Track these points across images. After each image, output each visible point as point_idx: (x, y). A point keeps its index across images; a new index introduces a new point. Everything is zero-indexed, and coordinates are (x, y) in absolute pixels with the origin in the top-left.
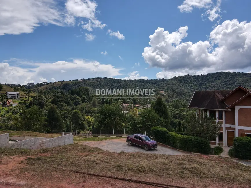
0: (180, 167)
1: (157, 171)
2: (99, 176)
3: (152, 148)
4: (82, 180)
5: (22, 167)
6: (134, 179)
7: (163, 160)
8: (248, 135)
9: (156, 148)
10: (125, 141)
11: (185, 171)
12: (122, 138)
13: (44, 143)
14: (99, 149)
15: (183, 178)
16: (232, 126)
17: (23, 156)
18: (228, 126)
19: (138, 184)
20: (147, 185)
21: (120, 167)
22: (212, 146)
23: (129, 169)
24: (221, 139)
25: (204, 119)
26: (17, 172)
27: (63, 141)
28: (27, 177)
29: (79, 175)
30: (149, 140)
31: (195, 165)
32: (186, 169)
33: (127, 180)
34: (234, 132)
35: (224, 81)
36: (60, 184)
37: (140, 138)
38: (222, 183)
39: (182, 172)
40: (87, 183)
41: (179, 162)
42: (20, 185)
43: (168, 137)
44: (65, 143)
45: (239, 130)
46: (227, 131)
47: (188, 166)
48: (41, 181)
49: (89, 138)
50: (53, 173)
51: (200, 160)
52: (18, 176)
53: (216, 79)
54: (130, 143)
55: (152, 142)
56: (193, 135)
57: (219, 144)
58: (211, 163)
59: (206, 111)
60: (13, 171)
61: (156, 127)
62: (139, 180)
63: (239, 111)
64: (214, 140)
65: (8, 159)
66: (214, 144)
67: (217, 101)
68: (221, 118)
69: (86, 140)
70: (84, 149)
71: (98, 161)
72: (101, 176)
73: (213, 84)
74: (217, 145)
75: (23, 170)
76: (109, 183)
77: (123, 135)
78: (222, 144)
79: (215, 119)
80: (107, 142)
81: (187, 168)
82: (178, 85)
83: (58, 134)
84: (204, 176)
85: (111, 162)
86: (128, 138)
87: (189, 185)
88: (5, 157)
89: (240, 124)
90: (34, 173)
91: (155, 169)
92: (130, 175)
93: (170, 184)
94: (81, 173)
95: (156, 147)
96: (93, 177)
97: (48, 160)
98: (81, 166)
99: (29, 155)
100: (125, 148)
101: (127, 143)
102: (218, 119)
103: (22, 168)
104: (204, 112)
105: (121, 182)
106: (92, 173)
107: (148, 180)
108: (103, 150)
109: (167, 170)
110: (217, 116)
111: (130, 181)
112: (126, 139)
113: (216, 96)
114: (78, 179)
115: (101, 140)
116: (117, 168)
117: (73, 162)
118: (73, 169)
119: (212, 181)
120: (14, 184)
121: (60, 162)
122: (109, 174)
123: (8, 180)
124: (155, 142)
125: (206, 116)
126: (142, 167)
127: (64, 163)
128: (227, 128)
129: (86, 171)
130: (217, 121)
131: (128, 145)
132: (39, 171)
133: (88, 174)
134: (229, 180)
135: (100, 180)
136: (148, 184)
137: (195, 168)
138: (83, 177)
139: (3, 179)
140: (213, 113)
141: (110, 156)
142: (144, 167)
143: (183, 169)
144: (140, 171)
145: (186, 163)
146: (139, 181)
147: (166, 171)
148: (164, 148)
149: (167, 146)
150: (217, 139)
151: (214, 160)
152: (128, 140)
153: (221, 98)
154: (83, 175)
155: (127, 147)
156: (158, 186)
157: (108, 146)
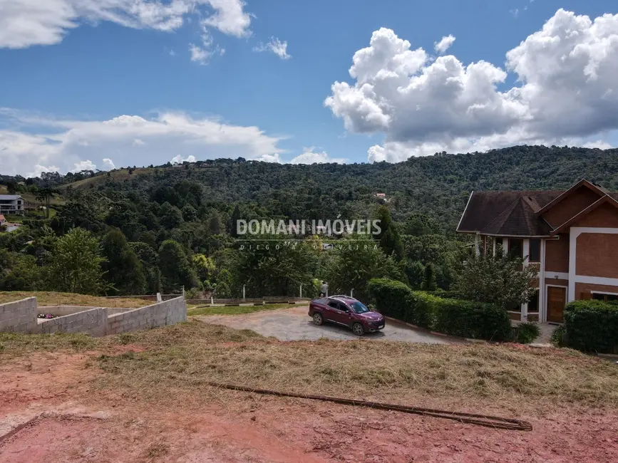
0: (472, 372)
1: (420, 381)
2: (284, 395)
3: (371, 330)
4: (246, 406)
5: (91, 377)
6: (370, 399)
7: (428, 357)
8: (597, 296)
9: (381, 330)
10: (303, 312)
11: (487, 380)
12: (297, 306)
13: (119, 321)
14: (254, 333)
15: (486, 396)
16: (561, 276)
17: (77, 352)
18: (552, 275)
19: (382, 412)
20: (405, 414)
21: (330, 373)
22: (514, 323)
23: (354, 378)
24: (533, 306)
25: (497, 259)
26: (84, 388)
27: (163, 316)
28: (112, 400)
29: (236, 394)
30: (365, 310)
31: (507, 366)
32: (488, 375)
33: (357, 403)
34: (565, 288)
35: (529, 168)
36: (197, 415)
37: (343, 307)
38: (577, 405)
39: (481, 383)
40: (259, 413)
41: (465, 359)
42: (99, 419)
43: (410, 303)
44: (168, 318)
45: (576, 286)
46: (549, 287)
47: (489, 369)
48: (146, 409)
49: (218, 308)
50: (173, 390)
51: (514, 354)
52: (87, 399)
53: (510, 162)
54: (319, 319)
55: (370, 315)
56: (469, 297)
57: (529, 318)
58: (540, 361)
59: (499, 240)
60: (72, 388)
61: (379, 281)
62: (383, 402)
63: (579, 239)
64: (518, 308)
65: (44, 359)
66: (518, 317)
67: (527, 217)
68: (534, 256)
69: (208, 312)
70: (220, 333)
71: (274, 362)
72: (290, 396)
73: (503, 176)
74: (524, 321)
75: (97, 384)
76: (313, 410)
77: (299, 300)
78: (536, 318)
79: (522, 260)
80: (261, 317)
81: (490, 374)
82: (419, 178)
83: (141, 298)
84: (532, 390)
85: (306, 363)
86: (312, 306)
87: (502, 410)
88: (37, 355)
89: (579, 272)
90: (125, 390)
91: (415, 377)
92: (357, 391)
93: (458, 411)
94: (240, 389)
95: (382, 327)
96: (272, 397)
97: (151, 359)
98: (237, 373)
99: (91, 348)
100: (307, 331)
101: (311, 319)
102: (527, 260)
103: (93, 381)
104: (495, 242)
105: (340, 407)
106: (265, 388)
107: (405, 403)
108: (261, 336)
109: (444, 378)
110: (526, 251)
111: (363, 405)
112: (307, 309)
113: (524, 205)
114: (236, 402)
115: (246, 311)
116: (325, 377)
117: (214, 364)
118: (217, 382)
119: (554, 401)
120: (84, 417)
121: (181, 365)
122: (309, 390)
123: (66, 408)
124: (378, 317)
125: (499, 254)
126: (383, 374)
127: (192, 367)
128: (547, 281)
129: (251, 384)
130: (526, 263)
131: (313, 324)
132: (134, 385)
133: (256, 391)
134: (592, 399)
135: (290, 404)
136: (408, 412)
137: (508, 373)
138: (246, 399)
139: (52, 407)
140: (516, 247)
141: (297, 348)
142: (389, 374)
143: (480, 374)
144: (380, 381)
145: (483, 361)
146: (384, 405)
147: (442, 382)
148: (399, 330)
149: (407, 324)
150: (525, 307)
151: (545, 354)
152: (314, 311)
153: (537, 208)
154: (247, 394)
155: (311, 328)
156: (434, 416)
157: (264, 326)
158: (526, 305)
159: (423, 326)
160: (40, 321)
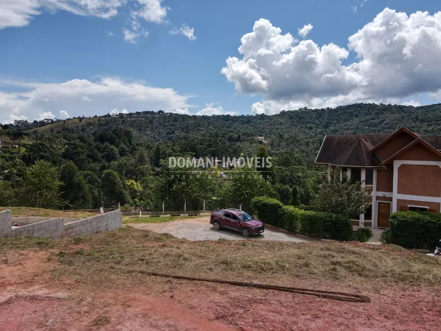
0: (327, 261)
1: (291, 269)
2: (194, 279)
3: (255, 233)
4: (167, 287)
5: (52, 268)
6: (256, 282)
7: (296, 251)
8: (412, 209)
9: (261, 234)
10: (206, 221)
11: (337, 267)
12: (202, 216)
13: (72, 228)
14: (171, 235)
15: (337, 279)
16: (387, 194)
17: (41, 250)
18: (381, 194)
19: (265, 290)
20: (280, 292)
21: (227, 264)
22: (355, 228)
23: (244, 267)
24: (368, 215)
25: (343, 183)
26: (47, 276)
27: (105, 224)
28: (68, 284)
29: (159, 279)
30: (250, 219)
31: (352, 258)
33: (246, 285)
34: (390, 203)
35: (364, 120)
36: (130, 295)
37: (235, 217)
38: (401, 284)
39: (334, 269)
40: (176, 292)
41: (322, 253)
42: (58, 298)
43: (282, 214)
44: (108, 226)
45: (398, 201)
46: (379, 203)
47: (339, 259)
48: (93, 291)
49: (144, 218)
50: (112, 277)
51: (357, 249)
52: (48, 284)
53: (351, 115)
54: (217, 226)
55: (254, 223)
56: (324, 210)
57: (365, 224)
58: (375, 254)
59: (345, 170)
60: (38, 276)
61: (261, 198)
62: (265, 284)
63: (399, 169)
64: (358, 218)
65: (17, 255)
66: (358, 224)
67: (364, 153)
68: (369, 180)
69: (137, 221)
70: (147, 236)
71: (186, 256)
72: (198, 280)
73: (346, 125)
74: (362, 226)
75: (57, 273)
76: (215, 290)
77: (203, 213)
78: (370, 224)
79: (360, 184)
80: (176, 225)
81: (340, 263)
82: (288, 125)
83: (88, 211)
84: (370, 274)
85: (209, 256)
86: (212, 217)
87: (349, 289)
88: (12, 252)
89: (400, 191)
90: (78, 277)
91: (287, 265)
92: (247, 276)
93: (318, 289)
94: (162, 276)
95: (262, 231)
96: (185, 281)
97: (96, 255)
98: (159, 264)
99: (52, 247)
100: (209, 235)
101: (212, 226)
102: (364, 184)
103: (54, 271)
104: (341, 171)
105: (234, 288)
106: (180, 274)
107: (280, 284)
108: (176, 238)
109: (308, 266)
110: (363, 177)
111: (251, 286)
112: (209, 219)
113: (362, 145)
114: (159, 285)
115: (165, 221)
116: (224, 266)
117: (143, 258)
118: (145, 270)
119: (385, 282)
120: (47, 297)
121: (119, 259)
122: (212, 276)
123: (34, 291)
124: (260, 224)
125: (345, 180)
126: (265, 263)
127: (127, 260)
128: (378, 198)
129: (170, 272)
130: (363, 185)
131: (213, 229)
132: (85, 273)
133: (175, 277)
134: (412, 280)
135: (198, 286)
136: (283, 290)
137: (353, 262)
138: (166, 282)
139: (24, 290)
140: (356, 174)
141: (203, 246)
142: (269, 263)
143: (333, 263)
144: (262, 269)
145: (335, 254)
146: (266, 285)
147: (306, 269)
148: (274, 234)
149: (280, 229)
150: (362, 216)
151: (378, 249)
152: (214, 220)
153: (371, 147)
154: (167, 279)
155: (211, 232)
156: (301, 293)
157: (178, 231)
158: (363, 215)
159: (291, 231)
160: (14, 228)
